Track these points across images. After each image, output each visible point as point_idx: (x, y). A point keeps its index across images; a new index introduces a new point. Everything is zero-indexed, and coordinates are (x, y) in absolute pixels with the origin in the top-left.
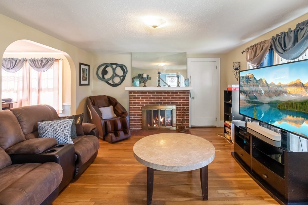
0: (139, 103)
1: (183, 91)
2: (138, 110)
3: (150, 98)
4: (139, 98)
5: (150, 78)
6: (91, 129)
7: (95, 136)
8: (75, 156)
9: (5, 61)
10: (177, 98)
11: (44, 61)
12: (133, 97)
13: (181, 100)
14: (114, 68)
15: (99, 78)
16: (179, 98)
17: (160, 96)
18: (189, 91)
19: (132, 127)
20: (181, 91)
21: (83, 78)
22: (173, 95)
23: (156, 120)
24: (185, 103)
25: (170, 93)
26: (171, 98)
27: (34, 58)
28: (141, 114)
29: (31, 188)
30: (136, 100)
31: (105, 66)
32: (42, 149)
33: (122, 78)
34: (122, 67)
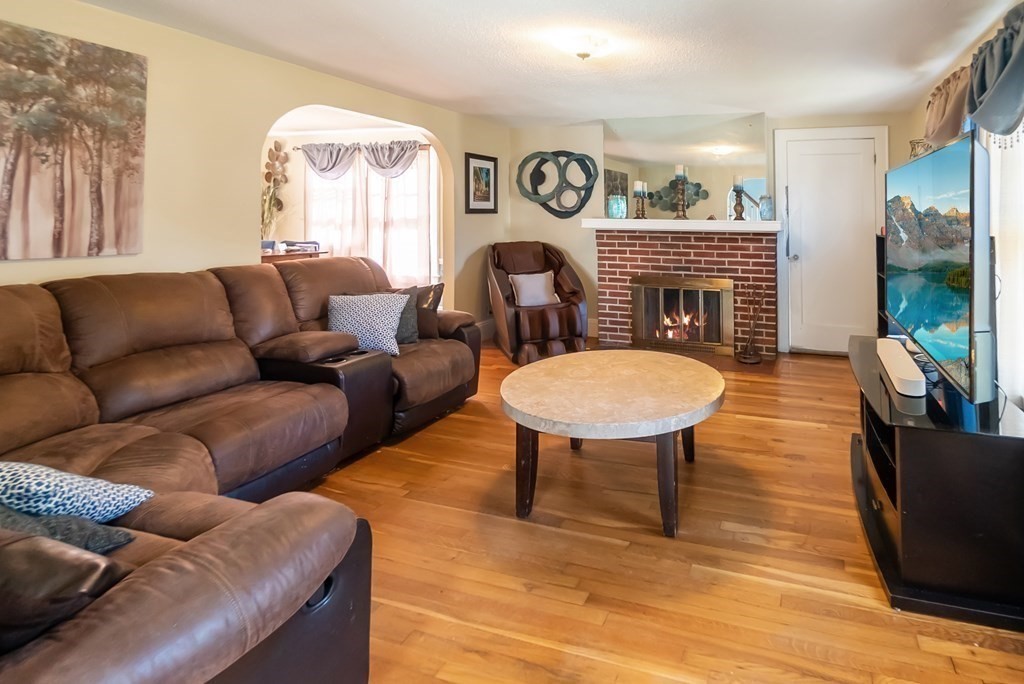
0: (625, 266)
1: (755, 234)
2: (622, 288)
3: (654, 253)
4: (625, 252)
5: (706, 195)
6: (456, 325)
7: (465, 342)
8: (393, 383)
9: (318, 150)
10: (735, 256)
11: (397, 150)
12: (607, 248)
13: (747, 264)
14: (562, 164)
15: (524, 193)
16: (743, 256)
17: (685, 247)
18: (775, 234)
19: (605, 336)
20: (748, 234)
21: (475, 194)
22: (724, 248)
23: (674, 321)
24: (761, 272)
25: (712, 240)
26: (719, 255)
27: (376, 143)
28: (630, 298)
29: (263, 426)
30: (614, 259)
31: (538, 160)
32: (314, 354)
33: (583, 193)
34: (583, 161)
